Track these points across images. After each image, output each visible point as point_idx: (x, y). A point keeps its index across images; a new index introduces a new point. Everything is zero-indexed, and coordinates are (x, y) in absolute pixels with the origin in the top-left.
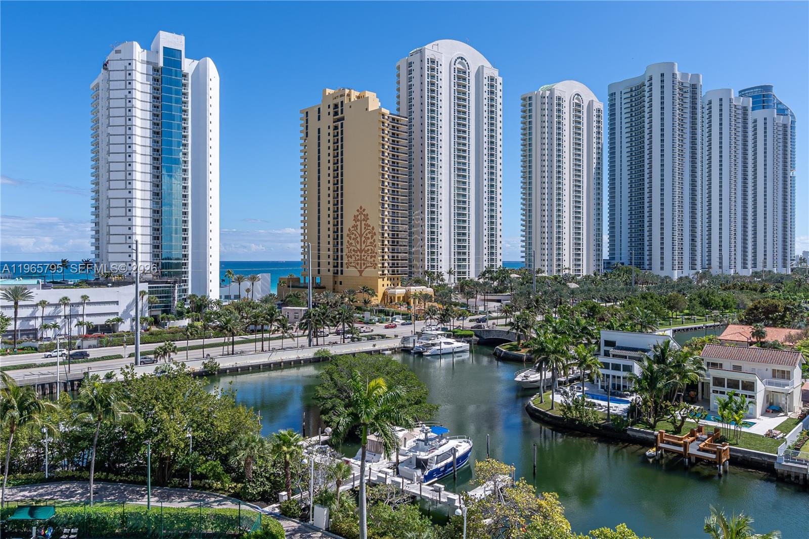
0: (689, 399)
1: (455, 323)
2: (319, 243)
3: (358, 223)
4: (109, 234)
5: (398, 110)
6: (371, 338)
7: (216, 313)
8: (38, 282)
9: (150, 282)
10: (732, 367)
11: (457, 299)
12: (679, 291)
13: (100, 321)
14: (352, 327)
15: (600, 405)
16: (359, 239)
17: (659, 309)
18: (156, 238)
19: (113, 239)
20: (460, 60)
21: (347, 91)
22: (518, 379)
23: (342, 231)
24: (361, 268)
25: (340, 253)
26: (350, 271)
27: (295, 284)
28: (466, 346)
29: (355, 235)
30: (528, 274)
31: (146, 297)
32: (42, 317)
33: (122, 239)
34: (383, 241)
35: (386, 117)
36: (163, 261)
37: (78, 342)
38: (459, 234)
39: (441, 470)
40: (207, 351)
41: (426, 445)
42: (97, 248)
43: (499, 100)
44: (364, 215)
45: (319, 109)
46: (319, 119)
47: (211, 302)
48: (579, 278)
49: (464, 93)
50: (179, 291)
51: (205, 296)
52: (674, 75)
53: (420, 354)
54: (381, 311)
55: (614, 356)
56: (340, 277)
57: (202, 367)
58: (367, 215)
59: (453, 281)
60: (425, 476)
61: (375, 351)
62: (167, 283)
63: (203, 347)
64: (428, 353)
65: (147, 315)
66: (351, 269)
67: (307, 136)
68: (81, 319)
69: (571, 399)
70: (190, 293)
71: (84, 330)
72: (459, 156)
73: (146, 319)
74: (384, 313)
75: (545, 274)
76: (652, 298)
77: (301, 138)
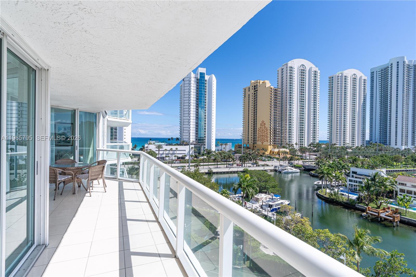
0: (389, 197)
1: (295, 162)
2: (248, 133)
3: (262, 126)
4: (184, 130)
5: (278, 86)
6: (263, 166)
7: (214, 155)
8: (165, 144)
9: (194, 145)
10: (411, 185)
11: (298, 154)
12: (402, 155)
13: (180, 156)
14: (256, 162)
15: (346, 195)
16: (262, 132)
17: (388, 161)
18: (197, 131)
19: (185, 131)
20: (302, 66)
21: (259, 81)
22: (316, 183)
23: (256, 129)
24: (262, 142)
25: (255, 137)
26: (259, 143)
27: (240, 147)
28: (298, 171)
29: (261, 130)
30: (330, 145)
31: (193, 149)
32: (166, 154)
33: (187, 131)
34: (271, 133)
35: (272, 89)
36: (199, 138)
37: (174, 161)
38: (301, 130)
39: (277, 209)
40: (209, 166)
41: (272, 200)
42: (181, 134)
43: (318, 79)
44: (264, 123)
45: (249, 88)
46: (249, 91)
47: (212, 151)
48: (354, 147)
49: (304, 78)
50: (203, 147)
51: (210, 150)
52: (404, 62)
53: (280, 172)
54: (269, 157)
55: (356, 177)
56: (255, 145)
57: (208, 171)
58: (265, 123)
59: (298, 147)
60: (271, 210)
61: (264, 170)
62: (199, 145)
63: (208, 165)
64: (283, 172)
65: (193, 155)
66: (259, 142)
67: (245, 97)
68: (175, 155)
69: (333, 191)
70: (206, 148)
71: (176, 158)
72: (301, 101)
73: (193, 156)
74: (270, 158)
75: (338, 146)
76: (386, 156)
77: (243, 98)
